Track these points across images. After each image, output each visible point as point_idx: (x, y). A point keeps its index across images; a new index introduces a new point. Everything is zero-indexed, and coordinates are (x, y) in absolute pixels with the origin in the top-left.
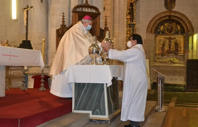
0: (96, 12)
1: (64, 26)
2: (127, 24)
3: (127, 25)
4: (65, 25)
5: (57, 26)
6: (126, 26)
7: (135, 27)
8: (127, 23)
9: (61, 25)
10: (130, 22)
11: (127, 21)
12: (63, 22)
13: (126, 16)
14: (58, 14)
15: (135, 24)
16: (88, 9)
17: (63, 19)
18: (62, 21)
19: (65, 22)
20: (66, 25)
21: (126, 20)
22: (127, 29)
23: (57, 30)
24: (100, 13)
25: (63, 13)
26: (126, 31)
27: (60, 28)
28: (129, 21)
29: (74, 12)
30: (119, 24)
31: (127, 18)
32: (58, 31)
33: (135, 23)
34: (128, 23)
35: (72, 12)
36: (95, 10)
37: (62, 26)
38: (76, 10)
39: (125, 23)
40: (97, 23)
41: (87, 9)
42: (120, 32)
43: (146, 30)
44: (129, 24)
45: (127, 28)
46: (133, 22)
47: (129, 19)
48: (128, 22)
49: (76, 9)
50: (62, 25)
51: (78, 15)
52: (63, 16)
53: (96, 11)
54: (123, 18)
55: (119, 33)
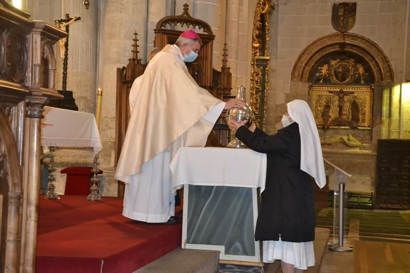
0: (205, 33)
1: (136, 62)
2: (253, 60)
3: (254, 62)
4: (139, 58)
5: (118, 61)
6: (252, 65)
7: (268, 67)
8: (253, 58)
9: (130, 60)
10: (259, 56)
11: (252, 54)
12: (136, 52)
13: (252, 43)
14: (122, 36)
15: (267, 60)
16: (188, 27)
17: (136, 46)
18: (133, 51)
19: (138, 52)
20: (140, 60)
21: (251, 52)
22: (252, 71)
23: (118, 70)
24: (214, 36)
25: (136, 34)
26: (250, 74)
27: (128, 66)
28: (258, 54)
29: (158, 33)
30: (237, 59)
31: (253, 47)
32: (120, 71)
33: (268, 58)
34: (256, 57)
35: (155, 33)
36: (202, 29)
37: (132, 61)
38: (163, 28)
39: (250, 57)
40: (206, 58)
41: (186, 26)
42: (239, 76)
43: (291, 74)
44: (257, 60)
45: (254, 67)
46: (264, 55)
47: (257, 48)
48: (255, 54)
49: (163, 26)
50: (134, 60)
51: (168, 37)
52: (136, 40)
53: (204, 31)
54: (245, 47)
55: (236, 77)
